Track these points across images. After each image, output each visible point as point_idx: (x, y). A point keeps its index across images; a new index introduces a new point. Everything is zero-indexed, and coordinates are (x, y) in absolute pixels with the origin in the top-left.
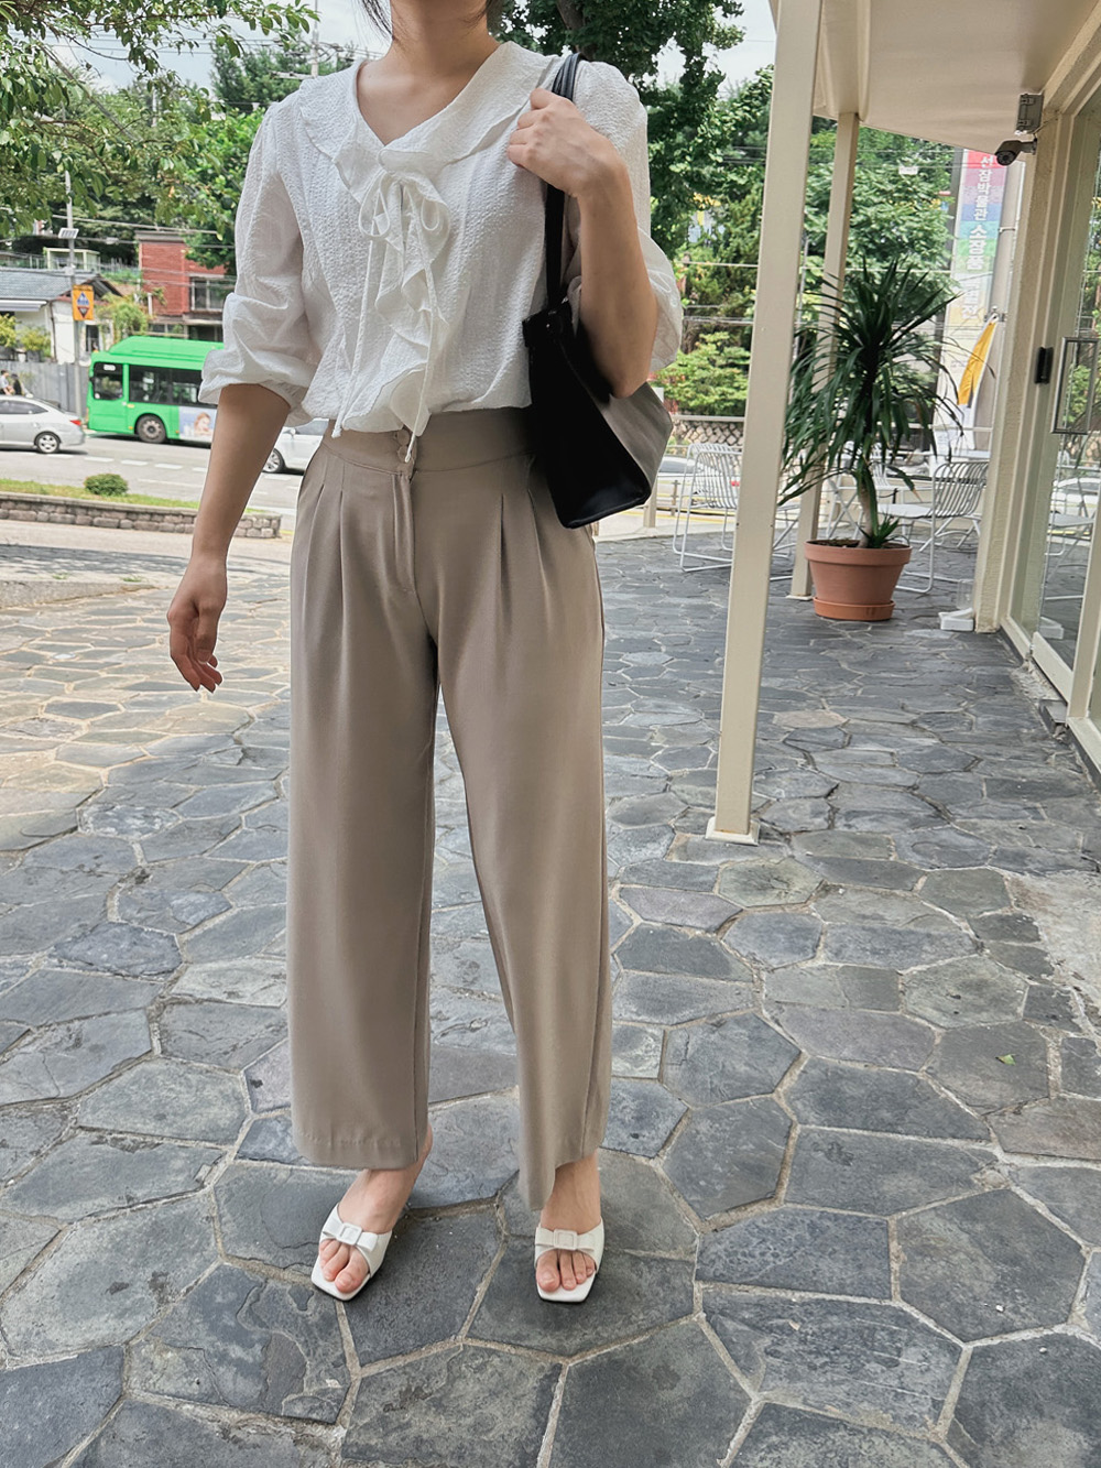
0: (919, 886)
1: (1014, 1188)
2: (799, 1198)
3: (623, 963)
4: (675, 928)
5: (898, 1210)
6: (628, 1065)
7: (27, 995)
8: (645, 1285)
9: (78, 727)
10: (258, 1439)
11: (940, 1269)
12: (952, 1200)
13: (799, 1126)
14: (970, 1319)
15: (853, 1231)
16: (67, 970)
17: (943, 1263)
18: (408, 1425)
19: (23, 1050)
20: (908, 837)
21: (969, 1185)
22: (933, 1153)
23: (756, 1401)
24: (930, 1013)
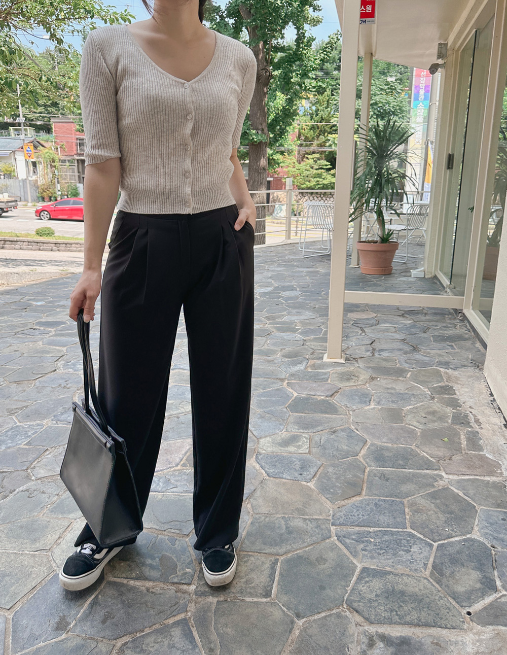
0: (408, 376)
1: (450, 487)
2: (370, 494)
3: (290, 411)
4: (312, 396)
5: (408, 497)
6: (296, 449)
7: (45, 436)
8: (309, 528)
9: (51, 331)
10: (161, 592)
11: (424, 517)
12: (428, 492)
13: (368, 468)
14: (436, 534)
15: (391, 505)
16: (60, 425)
17: (425, 515)
19: (46, 457)
20: (403, 358)
21: (434, 486)
22: (420, 475)
23: (359, 567)
24: (415, 424)
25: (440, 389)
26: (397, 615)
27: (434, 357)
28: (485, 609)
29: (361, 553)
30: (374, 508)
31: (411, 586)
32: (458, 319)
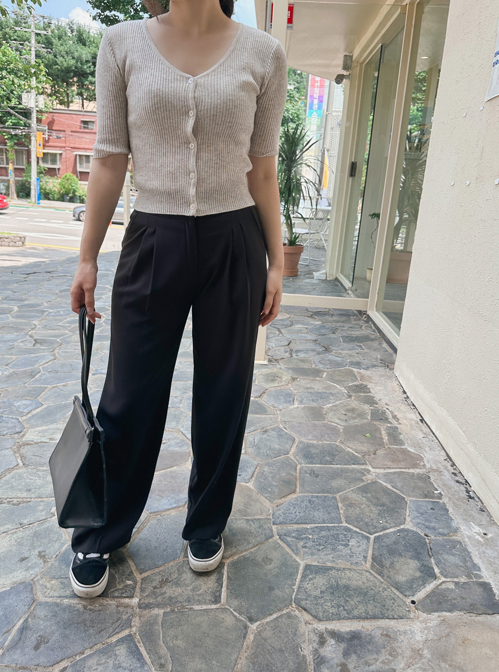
0: (324, 376)
1: (378, 480)
2: (303, 491)
5: (339, 492)
8: (253, 529)
10: (100, 608)
11: (358, 511)
12: (358, 486)
13: (299, 465)
14: (371, 527)
15: (324, 501)
17: (359, 509)
18: (165, 593)
20: (317, 358)
21: (362, 480)
22: (347, 471)
23: (302, 564)
24: (337, 421)
25: (355, 388)
26: (345, 610)
27: (346, 357)
28: (428, 596)
29: (302, 550)
30: (309, 504)
31: (355, 580)
32: (363, 320)
